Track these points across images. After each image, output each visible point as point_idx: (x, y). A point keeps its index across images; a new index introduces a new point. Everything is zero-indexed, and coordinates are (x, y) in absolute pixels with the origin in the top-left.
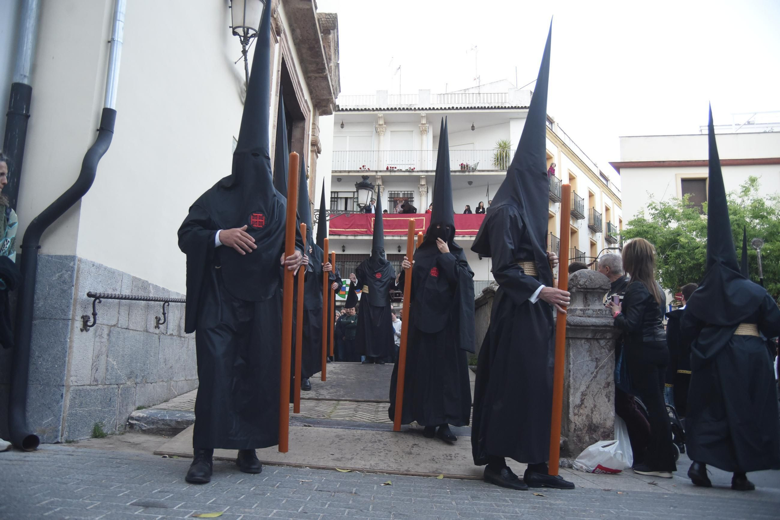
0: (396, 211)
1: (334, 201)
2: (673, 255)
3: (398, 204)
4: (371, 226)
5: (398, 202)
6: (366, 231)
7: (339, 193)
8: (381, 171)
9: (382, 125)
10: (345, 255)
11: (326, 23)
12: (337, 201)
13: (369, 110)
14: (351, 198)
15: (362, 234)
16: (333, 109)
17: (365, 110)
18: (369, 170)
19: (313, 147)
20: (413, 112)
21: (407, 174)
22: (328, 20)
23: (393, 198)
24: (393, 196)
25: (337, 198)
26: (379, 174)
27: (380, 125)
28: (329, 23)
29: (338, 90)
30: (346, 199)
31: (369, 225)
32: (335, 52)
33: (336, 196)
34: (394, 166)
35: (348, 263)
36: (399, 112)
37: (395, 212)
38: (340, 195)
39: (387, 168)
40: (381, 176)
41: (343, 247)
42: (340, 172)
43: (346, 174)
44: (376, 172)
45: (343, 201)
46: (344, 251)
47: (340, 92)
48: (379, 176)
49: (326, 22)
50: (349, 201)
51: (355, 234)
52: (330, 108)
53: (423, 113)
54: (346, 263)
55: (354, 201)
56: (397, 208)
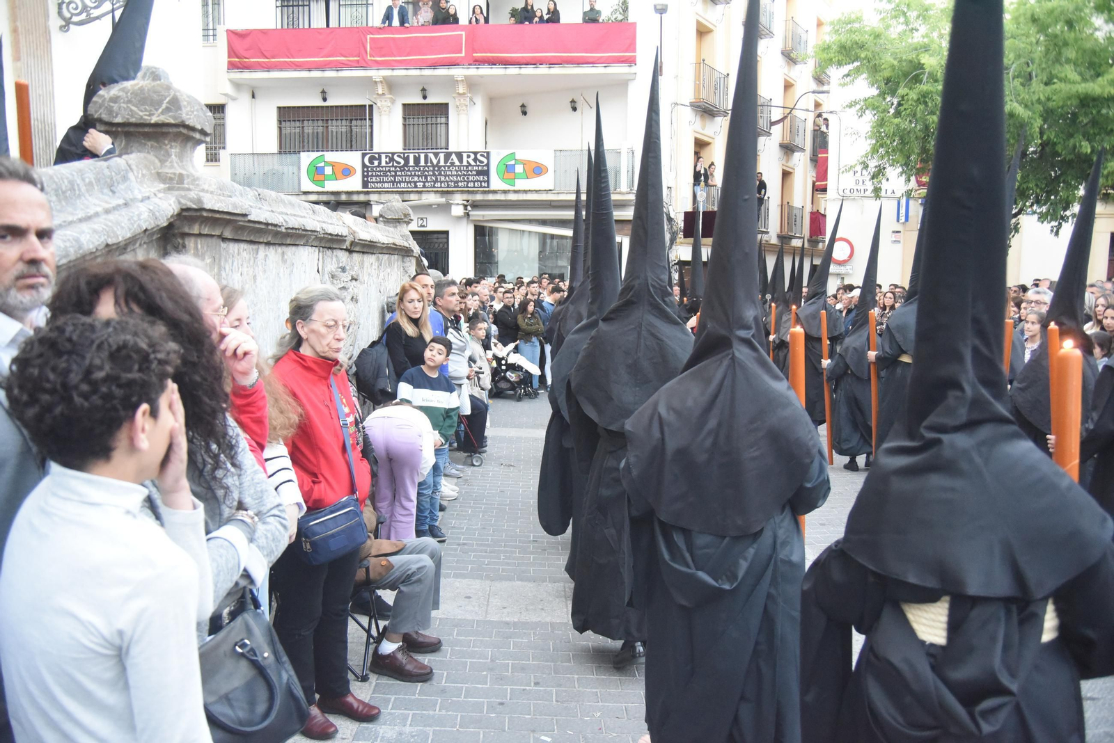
0: (418, 22)
2: (913, 95)
3: (420, 8)
4: (367, 53)
5: (420, 4)
6: (358, 61)
10: (327, 107)
12: (309, 5)
15: (349, 66)
31: (362, 48)
35: (334, 122)
37: (416, 24)
41: (323, 92)
45: (322, 5)
46: (325, 99)
50: (332, 4)
51: (339, 67)
54: (330, 122)
55: (340, 5)
56: (419, 17)
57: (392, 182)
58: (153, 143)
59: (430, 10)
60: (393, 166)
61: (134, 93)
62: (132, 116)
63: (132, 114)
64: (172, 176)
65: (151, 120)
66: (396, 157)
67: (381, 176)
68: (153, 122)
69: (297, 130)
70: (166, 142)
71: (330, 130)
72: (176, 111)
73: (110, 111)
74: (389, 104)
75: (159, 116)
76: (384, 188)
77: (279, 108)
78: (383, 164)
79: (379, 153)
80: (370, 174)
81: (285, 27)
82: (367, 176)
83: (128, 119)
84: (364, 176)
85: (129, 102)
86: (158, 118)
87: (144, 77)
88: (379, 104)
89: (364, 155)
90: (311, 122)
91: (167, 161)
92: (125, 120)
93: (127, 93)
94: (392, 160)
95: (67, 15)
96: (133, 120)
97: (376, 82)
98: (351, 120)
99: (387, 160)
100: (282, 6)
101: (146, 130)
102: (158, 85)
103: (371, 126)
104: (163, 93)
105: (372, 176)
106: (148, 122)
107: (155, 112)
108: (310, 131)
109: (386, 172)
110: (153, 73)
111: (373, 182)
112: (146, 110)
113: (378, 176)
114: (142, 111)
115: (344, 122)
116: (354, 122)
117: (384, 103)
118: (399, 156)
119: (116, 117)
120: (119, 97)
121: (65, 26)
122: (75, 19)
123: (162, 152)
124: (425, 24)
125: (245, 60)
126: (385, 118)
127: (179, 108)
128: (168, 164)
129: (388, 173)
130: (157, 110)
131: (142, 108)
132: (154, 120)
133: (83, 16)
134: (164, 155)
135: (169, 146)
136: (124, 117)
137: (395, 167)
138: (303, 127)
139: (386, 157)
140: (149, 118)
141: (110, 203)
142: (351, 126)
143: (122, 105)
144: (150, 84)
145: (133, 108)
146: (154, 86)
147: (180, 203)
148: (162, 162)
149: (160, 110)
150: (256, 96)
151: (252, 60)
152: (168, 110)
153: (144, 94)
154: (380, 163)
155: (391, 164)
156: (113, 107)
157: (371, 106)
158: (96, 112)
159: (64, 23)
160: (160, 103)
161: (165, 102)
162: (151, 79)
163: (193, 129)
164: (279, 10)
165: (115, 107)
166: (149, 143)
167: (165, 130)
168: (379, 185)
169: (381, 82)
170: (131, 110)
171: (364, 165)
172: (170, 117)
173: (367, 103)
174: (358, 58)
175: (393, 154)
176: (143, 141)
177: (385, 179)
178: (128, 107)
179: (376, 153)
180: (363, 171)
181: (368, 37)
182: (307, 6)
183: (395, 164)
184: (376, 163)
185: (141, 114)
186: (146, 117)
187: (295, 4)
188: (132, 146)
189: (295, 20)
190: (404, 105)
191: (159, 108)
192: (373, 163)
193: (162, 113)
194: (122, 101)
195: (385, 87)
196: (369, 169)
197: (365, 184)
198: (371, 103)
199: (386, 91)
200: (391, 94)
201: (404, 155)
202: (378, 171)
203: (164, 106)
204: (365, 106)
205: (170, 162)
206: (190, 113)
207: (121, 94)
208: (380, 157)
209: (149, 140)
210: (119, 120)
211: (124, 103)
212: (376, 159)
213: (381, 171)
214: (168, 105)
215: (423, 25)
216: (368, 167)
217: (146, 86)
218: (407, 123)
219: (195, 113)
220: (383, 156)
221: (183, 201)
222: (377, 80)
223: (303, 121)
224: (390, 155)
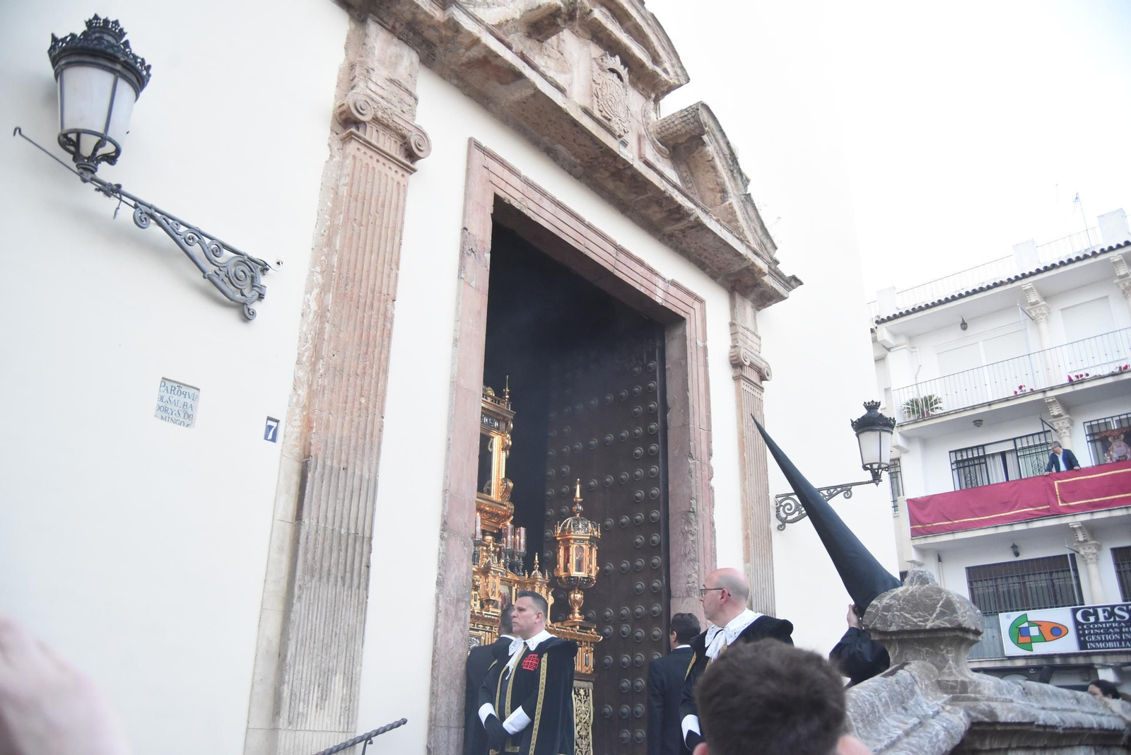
0: (1111, 459)
1: (980, 464)
3: (1111, 444)
4: (1057, 500)
5: (1110, 439)
6: (1049, 510)
7: (987, 448)
8: (1052, 389)
9: (1037, 303)
10: (1021, 562)
11: (683, 127)
12: (985, 463)
13: (1002, 283)
14: (1011, 451)
15: (1040, 517)
16: (785, 287)
17: (996, 285)
18: (1033, 392)
19: (739, 370)
20: (1093, 260)
21: (1110, 380)
22: (686, 118)
23: (1097, 434)
24: (1096, 430)
25: (985, 456)
26: (1050, 394)
27: (1033, 304)
28: (688, 124)
29: (769, 246)
30: (1003, 454)
31: (1051, 496)
32: (733, 175)
33: (981, 454)
34: (1083, 373)
35: (1032, 577)
36: (1063, 269)
37: (1109, 461)
38: (990, 450)
39: (1070, 379)
40: (1057, 397)
41: (1014, 547)
42: (973, 408)
43: (986, 409)
44: (1044, 391)
45: (999, 459)
46: (1017, 554)
47: (776, 248)
48: (1051, 397)
49: (684, 124)
50: (1008, 457)
51: (1028, 519)
52: (766, 285)
53: (1115, 256)
54: (1026, 577)
55: (1018, 457)
56: (1111, 453)
57: (1116, 640)
58: (928, 649)
59: (1123, 444)
60: (1115, 621)
61: (906, 600)
62: (907, 624)
63: (907, 621)
64: (954, 684)
65: (926, 625)
66: (1116, 611)
67: (1101, 634)
68: (928, 627)
69: (991, 590)
70: (942, 647)
71: (1028, 586)
72: (952, 614)
73: (884, 620)
74: (1095, 551)
75: (934, 621)
76: (1109, 648)
77: (969, 570)
78: (1102, 619)
79: (1095, 608)
80: (1086, 632)
81: (964, 487)
82: (1084, 635)
83: (902, 626)
84: (1079, 636)
85: (902, 609)
86: (933, 624)
87: (911, 582)
88: (1082, 552)
89: (1075, 612)
90: (1004, 580)
91: (945, 667)
92: (900, 628)
93: (898, 601)
94: (1112, 614)
95: (783, 515)
96: (908, 627)
97: (1074, 529)
98: (1051, 573)
99: (1106, 614)
100: (958, 468)
101: (921, 636)
102: (928, 589)
103: (1077, 577)
104: (935, 597)
105: (1090, 634)
106: (923, 628)
107: (930, 617)
108: (1005, 589)
109: (1108, 628)
110: (920, 577)
111: (1092, 642)
112: (920, 616)
113: (1097, 634)
114: (916, 618)
115: (1043, 576)
116: (1055, 575)
117: (1088, 551)
118: (1121, 609)
119: (890, 626)
120: (891, 605)
121: (781, 526)
122: (790, 518)
123: (939, 658)
124: (1121, 459)
125: (928, 525)
126: (1093, 568)
127: (954, 611)
128: (946, 670)
129: (1111, 630)
130: (931, 615)
131: (916, 614)
132: (929, 625)
133: (796, 514)
134: (941, 662)
135: (945, 652)
136: (899, 626)
137: (1119, 622)
138: (997, 586)
139: (1104, 611)
140: (923, 624)
141: (906, 723)
142: (1052, 580)
143: (895, 613)
144: (919, 589)
145: (907, 615)
146: (924, 591)
147: (969, 715)
148: (940, 668)
149: (934, 615)
150: (942, 558)
151: (935, 524)
152: (942, 614)
153: (916, 600)
154: (1097, 618)
155: (1112, 620)
156: (887, 616)
157: (1073, 556)
158: (871, 622)
159: (781, 523)
160: (933, 607)
161: (938, 606)
162: (918, 583)
163: (967, 630)
164: (955, 473)
165: (889, 615)
166: (924, 650)
167: (940, 635)
168: (1101, 645)
169: (1080, 528)
170: (905, 617)
171: (1077, 623)
172: (945, 621)
173: (1068, 552)
174: (1048, 506)
175: (1113, 607)
176: (917, 648)
177: (1108, 637)
178: (902, 614)
179: (1090, 608)
180: (1077, 630)
181: (1056, 483)
182: (983, 463)
183: (1117, 619)
184: (1092, 619)
185: (915, 620)
186: (921, 624)
187: (970, 464)
188: (906, 653)
189: (973, 479)
190: (1115, 551)
191: (933, 613)
192: (1089, 620)
193: (937, 618)
194: (895, 609)
195: (1086, 532)
196: (1085, 627)
197: (1082, 645)
198: (1073, 552)
199: (1088, 537)
200: (1094, 539)
201: (1127, 608)
202: (1097, 628)
203: (938, 610)
204: (1066, 556)
205: (949, 669)
206: (964, 615)
207: (893, 602)
208: (1096, 614)
209: (924, 646)
210: (893, 628)
211: (896, 611)
212: (1091, 615)
213: (1100, 629)
214: (942, 609)
215: (1118, 461)
216: (1082, 625)
217: (916, 591)
218: (1122, 569)
219: (968, 613)
220: (1100, 611)
221: (973, 714)
222: (1075, 526)
223: (996, 579)
224: (1109, 609)
